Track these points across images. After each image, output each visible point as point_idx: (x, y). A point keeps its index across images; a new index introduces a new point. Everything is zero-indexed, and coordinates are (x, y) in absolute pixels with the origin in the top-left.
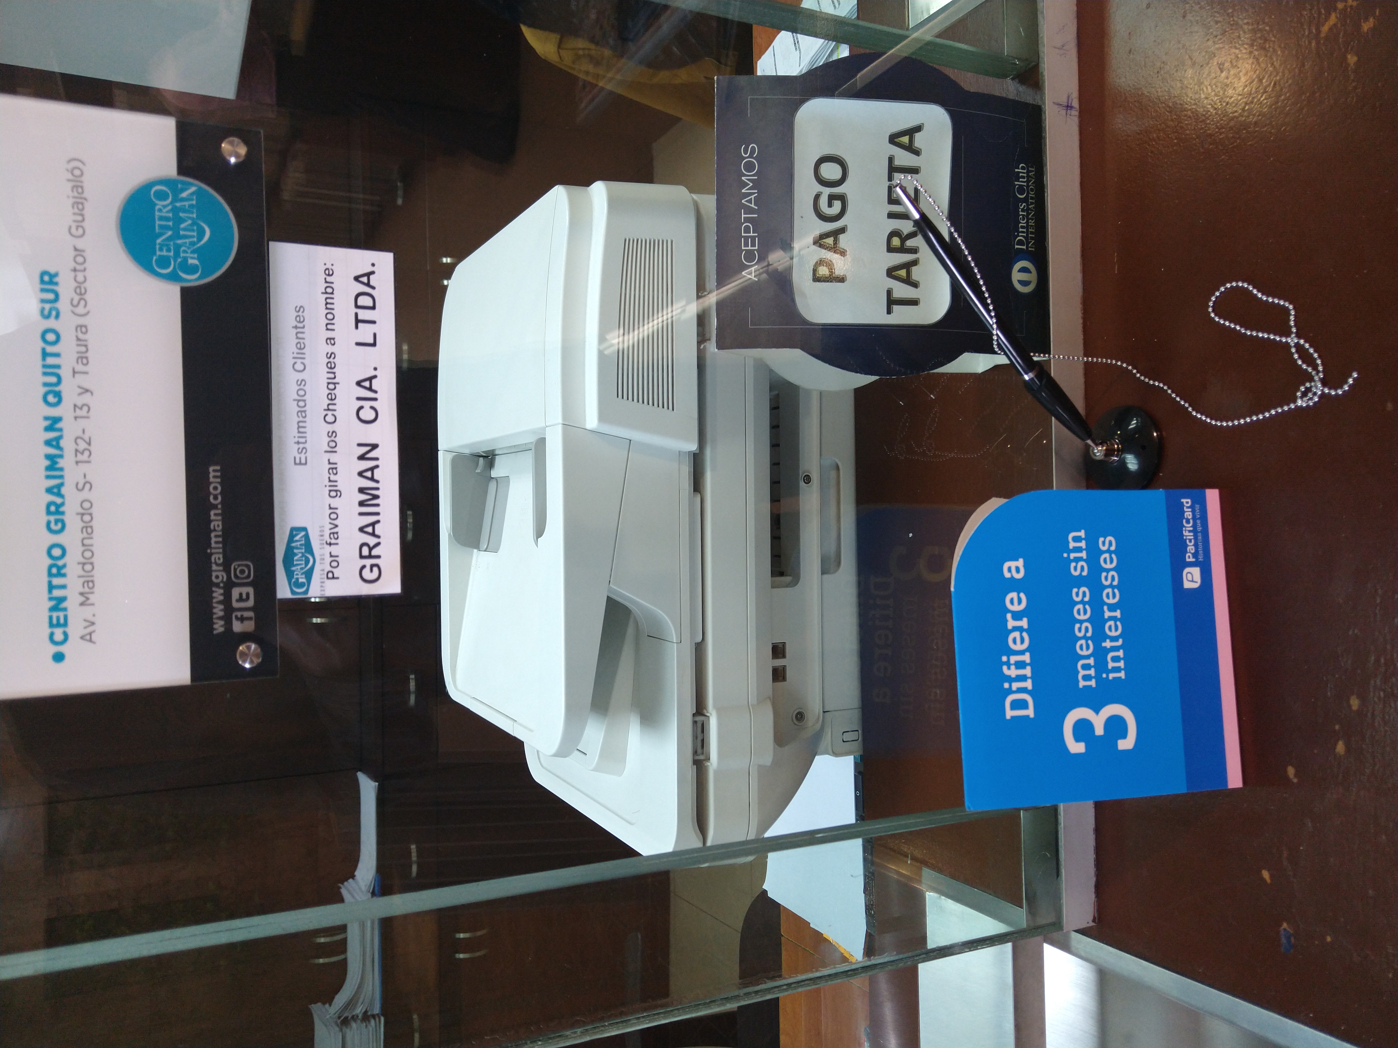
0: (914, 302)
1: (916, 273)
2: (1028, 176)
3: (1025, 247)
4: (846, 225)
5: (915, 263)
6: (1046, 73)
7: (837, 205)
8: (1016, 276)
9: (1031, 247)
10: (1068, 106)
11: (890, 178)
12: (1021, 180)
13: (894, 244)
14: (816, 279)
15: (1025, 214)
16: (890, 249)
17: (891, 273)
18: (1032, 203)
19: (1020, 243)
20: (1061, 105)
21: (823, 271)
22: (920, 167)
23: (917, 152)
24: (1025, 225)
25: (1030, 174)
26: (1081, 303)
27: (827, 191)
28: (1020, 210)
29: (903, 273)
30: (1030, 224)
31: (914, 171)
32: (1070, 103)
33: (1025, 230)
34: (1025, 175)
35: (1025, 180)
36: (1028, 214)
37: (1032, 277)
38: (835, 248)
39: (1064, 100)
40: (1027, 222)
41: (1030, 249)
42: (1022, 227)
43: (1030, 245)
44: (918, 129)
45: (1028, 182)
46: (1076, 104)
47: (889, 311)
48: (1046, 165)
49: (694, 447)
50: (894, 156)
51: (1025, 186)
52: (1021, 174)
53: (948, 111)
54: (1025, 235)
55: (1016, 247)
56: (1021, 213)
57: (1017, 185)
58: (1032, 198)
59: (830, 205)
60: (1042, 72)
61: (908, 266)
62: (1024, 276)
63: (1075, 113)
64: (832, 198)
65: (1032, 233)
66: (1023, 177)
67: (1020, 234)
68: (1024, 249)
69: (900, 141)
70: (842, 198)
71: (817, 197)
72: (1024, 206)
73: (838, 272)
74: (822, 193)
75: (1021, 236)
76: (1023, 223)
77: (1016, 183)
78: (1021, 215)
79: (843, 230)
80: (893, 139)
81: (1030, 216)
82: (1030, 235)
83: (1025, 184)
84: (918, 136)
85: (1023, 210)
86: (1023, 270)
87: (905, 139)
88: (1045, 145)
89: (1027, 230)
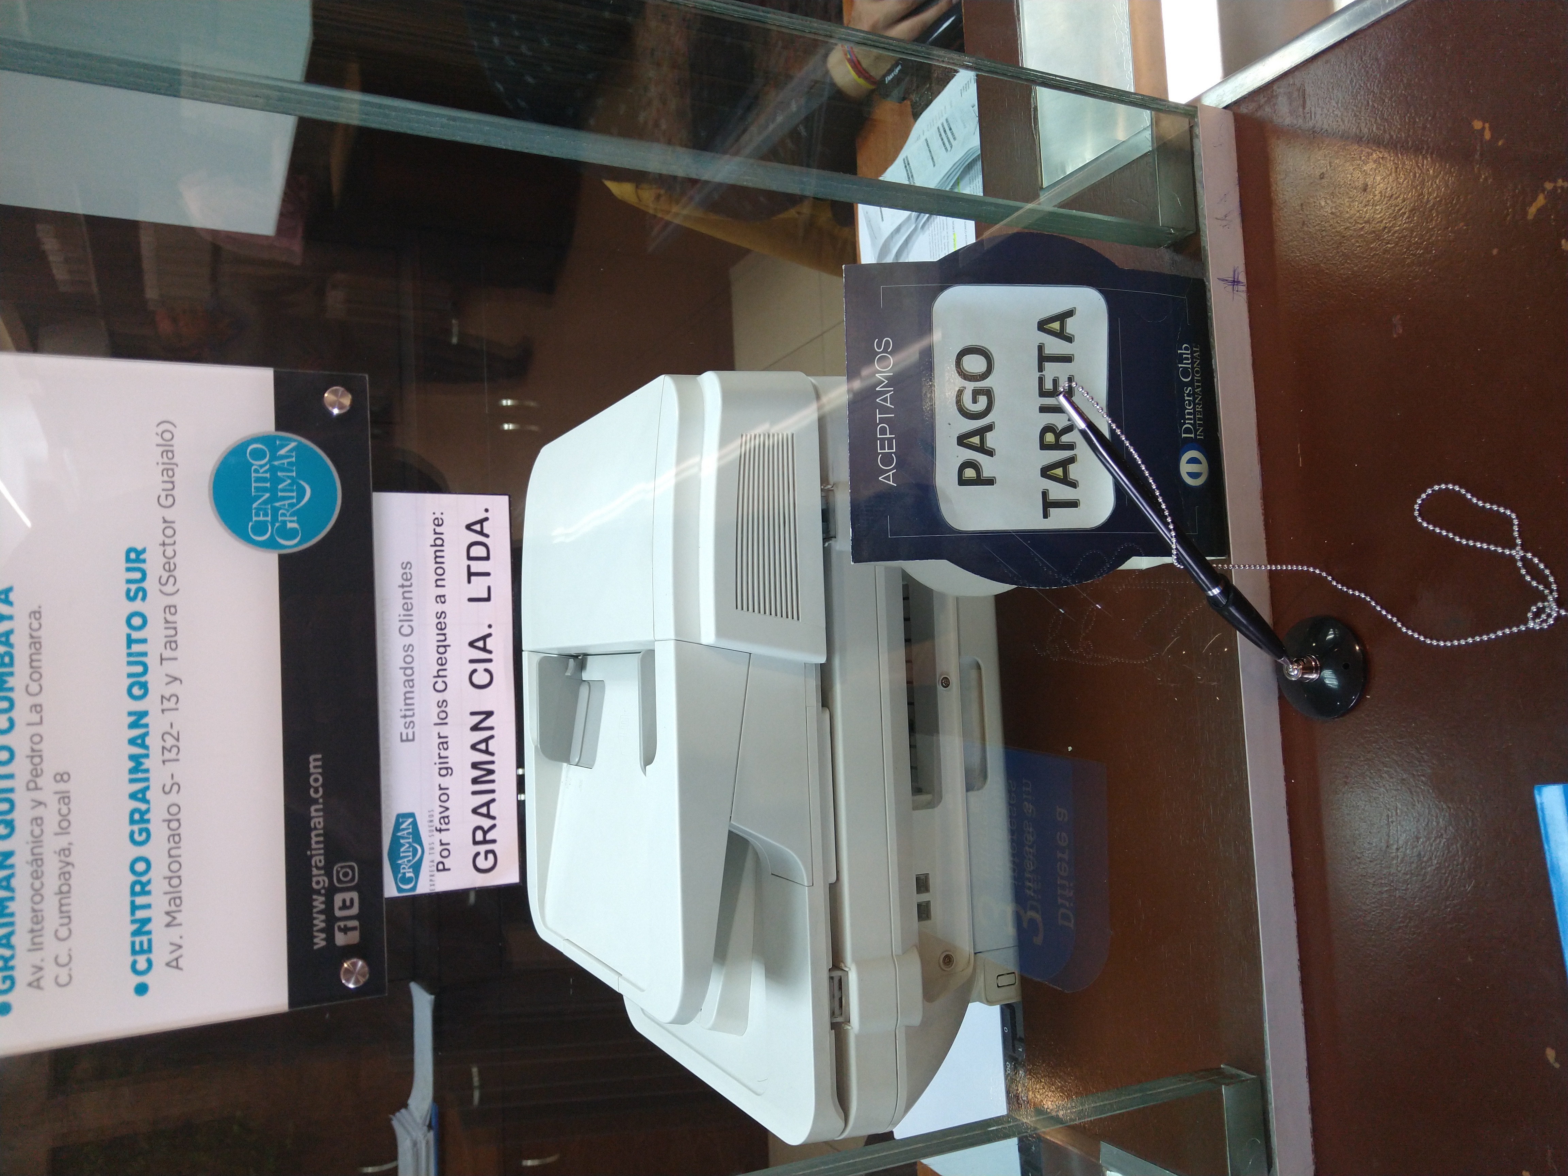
0: (1074, 504)
1: (1074, 471)
2: (1192, 358)
3: (1192, 436)
4: (994, 422)
5: (1072, 460)
6: (1208, 248)
7: (983, 401)
8: (1185, 468)
9: (1199, 435)
10: (1234, 281)
11: (1041, 369)
12: (1184, 362)
13: (1047, 440)
14: (962, 482)
15: (1191, 398)
16: (1044, 446)
17: (1045, 472)
18: (1198, 387)
19: (1188, 431)
20: (1227, 280)
21: (970, 473)
22: (1073, 355)
23: (1069, 339)
24: (1192, 411)
25: (1194, 355)
26: (1261, 499)
27: (971, 386)
28: (1185, 395)
29: (1059, 472)
30: (1197, 409)
31: (1068, 359)
32: (1236, 277)
33: (1192, 417)
34: (1189, 356)
35: (1189, 362)
36: (1195, 399)
37: (1203, 468)
38: (982, 449)
39: (1229, 276)
40: (1194, 408)
41: (1198, 437)
42: (1189, 414)
43: (1198, 433)
44: (1070, 313)
45: (1192, 363)
46: (1242, 278)
47: (1046, 515)
48: (1214, 348)
49: (823, 660)
50: (1044, 344)
51: (1189, 368)
52: (1184, 356)
53: (1101, 292)
54: (1192, 422)
55: (1184, 435)
56: (1186, 398)
57: (1181, 367)
58: (1198, 381)
59: (975, 401)
60: (1204, 247)
61: (1064, 464)
62: (1194, 468)
63: (1243, 288)
64: (976, 393)
65: (1199, 419)
66: (1187, 359)
67: (1187, 422)
68: (1192, 437)
69: (1050, 327)
70: (988, 393)
71: (960, 393)
72: (1190, 390)
73: (986, 474)
74: (965, 388)
75: (1188, 423)
76: (1189, 409)
77: (1180, 365)
78: (1187, 400)
79: (990, 428)
80: (1043, 326)
81: (1197, 401)
82: (1198, 422)
83: (1190, 366)
84: (1069, 321)
85: (1188, 395)
86: (1192, 461)
87: (1056, 326)
88: (1212, 326)
89: (1195, 417)
